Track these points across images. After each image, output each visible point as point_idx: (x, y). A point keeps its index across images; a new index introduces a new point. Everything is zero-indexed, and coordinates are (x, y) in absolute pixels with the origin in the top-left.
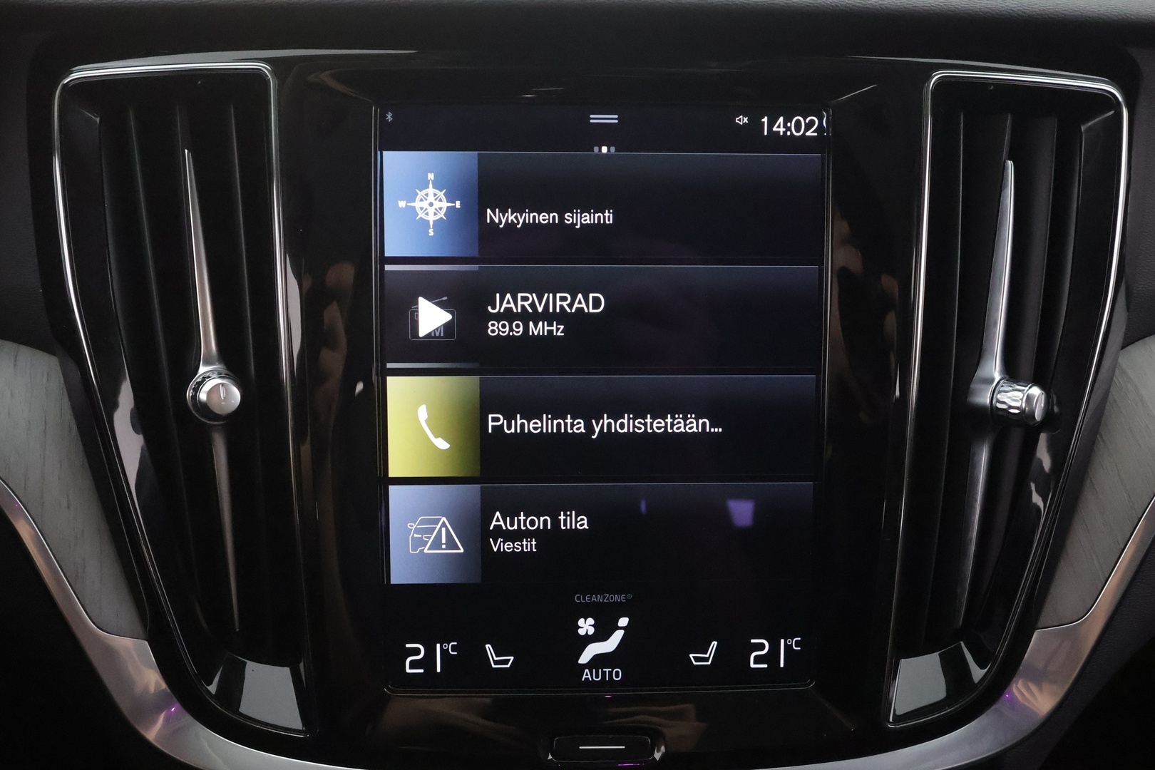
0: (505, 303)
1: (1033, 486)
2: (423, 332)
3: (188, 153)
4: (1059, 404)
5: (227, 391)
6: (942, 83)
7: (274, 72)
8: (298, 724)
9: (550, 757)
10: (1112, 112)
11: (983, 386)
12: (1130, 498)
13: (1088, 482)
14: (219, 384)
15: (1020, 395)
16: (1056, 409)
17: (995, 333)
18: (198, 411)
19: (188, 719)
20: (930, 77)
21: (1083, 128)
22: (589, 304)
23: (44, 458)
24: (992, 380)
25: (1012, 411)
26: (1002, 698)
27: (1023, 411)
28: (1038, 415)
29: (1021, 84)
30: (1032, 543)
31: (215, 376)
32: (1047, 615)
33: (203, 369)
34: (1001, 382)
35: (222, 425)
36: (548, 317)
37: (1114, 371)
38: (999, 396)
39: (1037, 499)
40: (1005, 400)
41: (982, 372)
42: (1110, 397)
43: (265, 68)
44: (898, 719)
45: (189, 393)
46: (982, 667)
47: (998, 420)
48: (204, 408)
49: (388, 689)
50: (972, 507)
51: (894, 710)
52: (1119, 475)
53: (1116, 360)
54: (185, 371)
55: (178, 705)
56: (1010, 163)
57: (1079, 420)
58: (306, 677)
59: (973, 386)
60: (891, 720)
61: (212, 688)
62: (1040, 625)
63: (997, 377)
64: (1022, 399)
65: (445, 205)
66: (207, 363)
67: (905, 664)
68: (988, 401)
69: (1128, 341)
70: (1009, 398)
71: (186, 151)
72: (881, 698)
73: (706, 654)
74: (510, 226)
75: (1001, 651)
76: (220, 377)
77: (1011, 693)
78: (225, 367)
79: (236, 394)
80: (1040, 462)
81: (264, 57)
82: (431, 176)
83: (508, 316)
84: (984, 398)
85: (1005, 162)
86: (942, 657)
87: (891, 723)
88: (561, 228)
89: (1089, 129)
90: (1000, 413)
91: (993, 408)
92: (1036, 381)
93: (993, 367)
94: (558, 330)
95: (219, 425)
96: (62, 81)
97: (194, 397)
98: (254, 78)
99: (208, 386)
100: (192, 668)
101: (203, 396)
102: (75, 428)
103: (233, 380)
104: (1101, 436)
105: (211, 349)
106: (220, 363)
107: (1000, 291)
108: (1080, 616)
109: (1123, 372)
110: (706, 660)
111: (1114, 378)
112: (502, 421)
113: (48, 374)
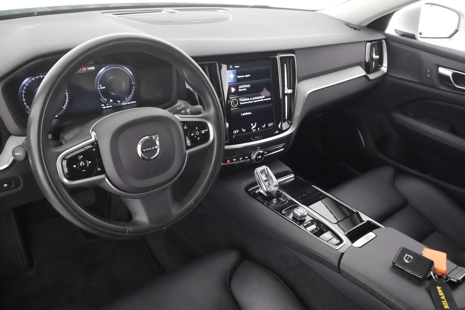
0: (240, 87)
2: (232, 92)
22: (249, 86)
28: (291, 93)
34: (287, 90)
36: (245, 88)
40: (288, 92)
47: (287, 94)
53: (298, 85)
56: (285, 65)
57: (295, 93)
65: (233, 76)
68: (286, 92)
69: (298, 83)
73: (264, 126)
74: (240, 78)
82: (231, 73)
83: (241, 88)
88: (245, 77)
92: (291, 89)
93: (286, 88)
94: (246, 89)
111: (298, 87)
112: (241, 100)
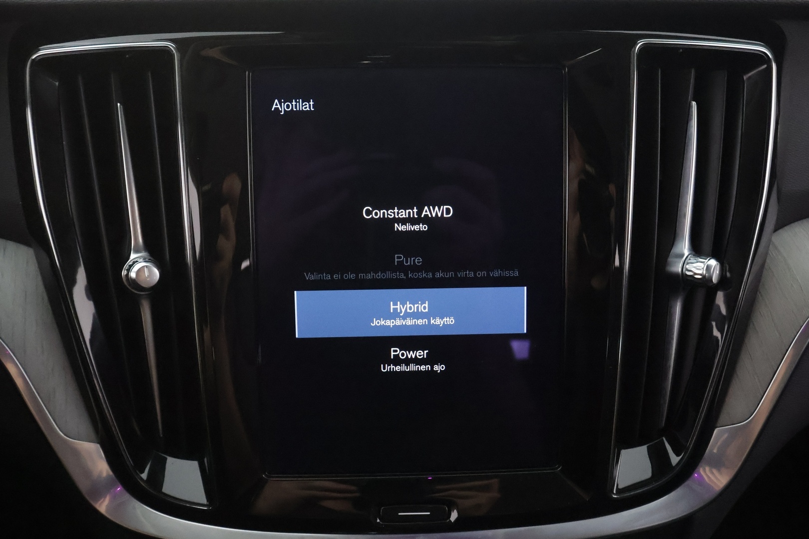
1: (714, 324)
3: (120, 106)
4: (730, 271)
5: (150, 271)
6: (645, 48)
7: (178, 49)
8: (204, 501)
9: (378, 521)
10: (765, 66)
11: (677, 260)
12: (780, 335)
13: (751, 325)
14: (143, 267)
15: (702, 265)
16: (728, 275)
17: (684, 223)
18: (130, 285)
19: (127, 496)
20: (635, 44)
21: (745, 78)
23: (25, 318)
24: (682, 255)
25: (697, 276)
26: (692, 478)
27: (704, 277)
28: (715, 279)
29: (700, 47)
30: (714, 363)
31: (141, 260)
32: (723, 417)
33: (133, 256)
34: (689, 256)
35: (148, 295)
37: (769, 247)
38: (687, 266)
39: (716, 333)
40: (692, 269)
41: (676, 250)
42: (766, 266)
43: (171, 46)
44: (619, 491)
45: (124, 273)
46: (678, 455)
47: (688, 284)
48: (134, 283)
49: (266, 475)
50: (670, 343)
51: (617, 485)
52: (773, 320)
53: (770, 241)
54: (121, 257)
55: (120, 486)
56: (694, 103)
57: (744, 281)
58: (208, 468)
59: (670, 259)
60: (615, 492)
61: (144, 476)
62: (718, 425)
63: (686, 252)
64: (703, 268)
66: (137, 251)
67: (624, 453)
68: (680, 270)
70: (695, 267)
71: (119, 104)
72: (607, 477)
75: (691, 444)
76: (145, 261)
77: (699, 473)
78: (148, 254)
79: (156, 273)
80: (719, 307)
81: (170, 38)
84: (678, 269)
85: (690, 103)
86: (648, 448)
87: (615, 494)
89: (750, 78)
90: (689, 278)
91: (683, 275)
92: (714, 256)
93: (684, 246)
95: (146, 295)
96: (30, 57)
97: (127, 275)
98: (164, 52)
99: (137, 267)
100: (130, 462)
101: (133, 275)
102: (46, 298)
103: (153, 263)
104: (760, 292)
105: (139, 241)
106: (145, 252)
107: (687, 193)
108: (747, 418)
109: (776, 248)
111: (769, 252)
113: (27, 261)
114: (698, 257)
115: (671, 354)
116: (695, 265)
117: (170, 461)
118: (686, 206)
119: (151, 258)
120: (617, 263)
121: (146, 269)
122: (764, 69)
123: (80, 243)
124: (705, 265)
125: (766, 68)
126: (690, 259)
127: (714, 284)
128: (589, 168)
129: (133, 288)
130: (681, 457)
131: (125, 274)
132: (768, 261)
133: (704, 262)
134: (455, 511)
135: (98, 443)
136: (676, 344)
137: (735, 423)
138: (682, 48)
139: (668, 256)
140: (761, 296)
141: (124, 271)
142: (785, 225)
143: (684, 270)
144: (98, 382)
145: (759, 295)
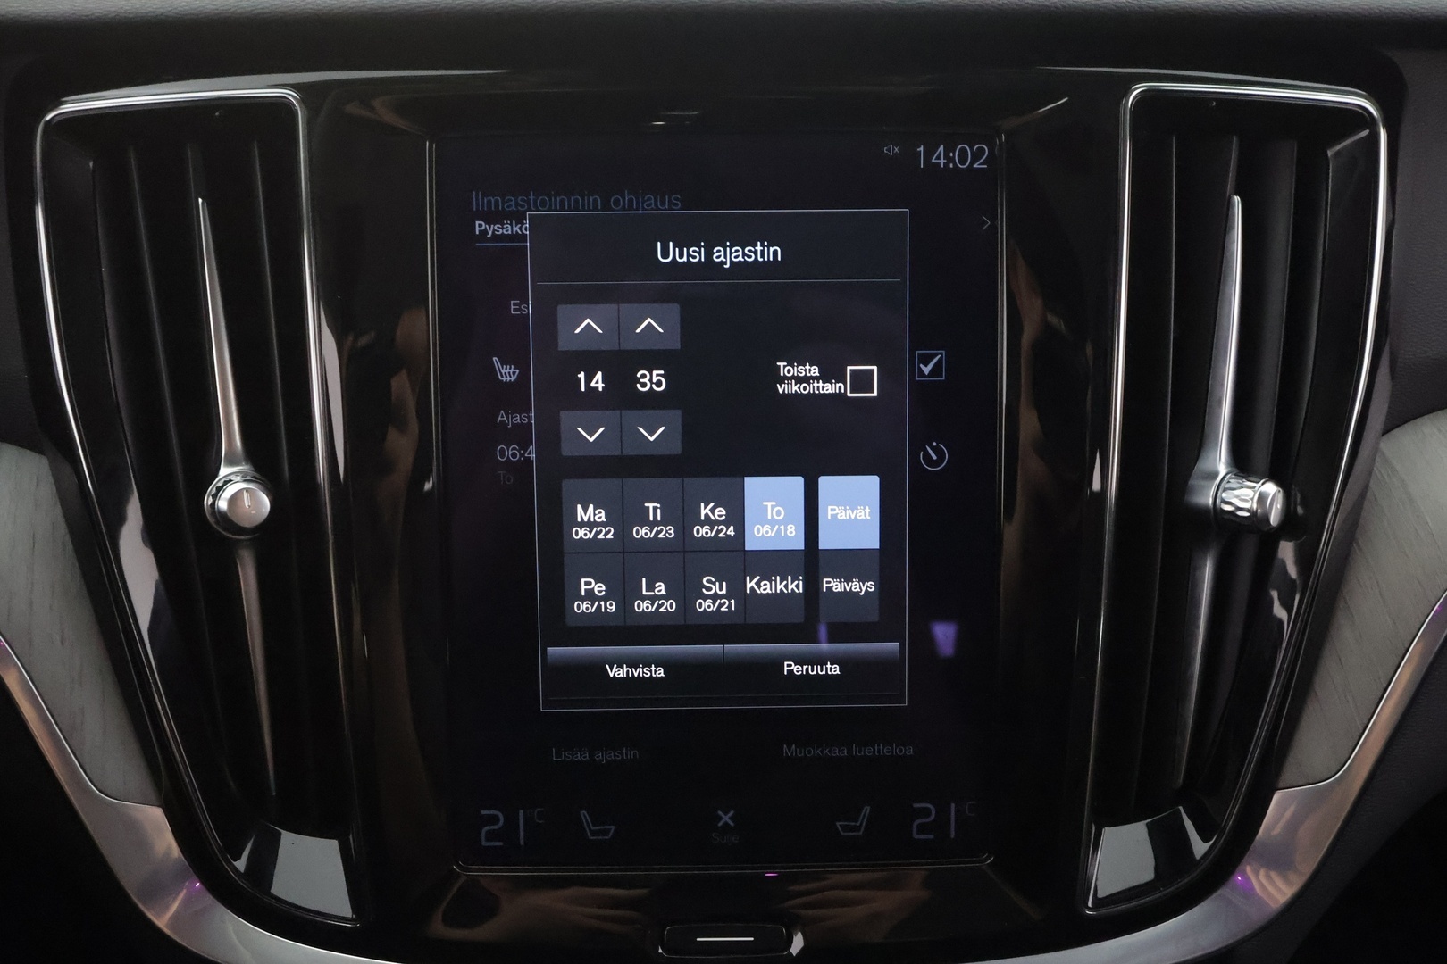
1: (1275, 594)
3: (203, 203)
4: (1304, 504)
5: (253, 498)
6: (1145, 98)
7: (302, 101)
8: (347, 911)
9: (660, 951)
10: (1367, 132)
11: (1203, 483)
12: (1395, 623)
13: (1341, 604)
14: (242, 490)
15: (1250, 493)
16: (1300, 510)
17: (1219, 415)
18: (218, 523)
20: (1127, 92)
21: (1330, 153)
23: (32, 583)
24: (1216, 474)
25: (1240, 513)
26: (1231, 882)
27: (1254, 514)
28: (1274, 519)
29: (1247, 98)
31: (239, 478)
32: (1289, 773)
33: (224, 471)
34: (1228, 477)
35: (250, 540)
37: (1373, 461)
38: (1224, 495)
39: (1279, 612)
41: (1203, 465)
42: (1369, 494)
43: (291, 95)
44: (1099, 903)
45: (208, 501)
46: (1205, 840)
48: (223, 518)
49: (459, 866)
50: (1193, 635)
51: (1095, 891)
52: (1381, 594)
53: (1376, 449)
54: (203, 474)
55: (199, 881)
56: (1237, 199)
57: (1329, 521)
58: (355, 851)
59: (1192, 482)
60: (1090, 904)
61: (241, 864)
62: (1281, 784)
63: (1222, 469)
64: (1252, 499)
66: (230, 463)
67: (1108, 833)
70: (1237, 497)
71: (200, 200)
73: (857, 821)
75: (1230, 821)
76: (245, 481)
77: (1244, 874)
78: (252, 468)
79: (265, 501)
80: (1283, 564)
81: (291, 82)
84: (1206, 497)
85: (1230, 198)
86: (1151, 829)
87: (1089, 908)
89: (1338, 154)
90: (1226, 516)
91: (1217, 511)
92: (1273, 476)
95: (245, 540)
96: (43, 117)
97: (213, 504)
98: (278, 107)
99: (229, 491)
100: (215, 840)
101: (223, 504)
102: (70, 547)
103: (260, 483)
104: (1358, 544)
105: (236, 444)
106: (246, 464)
107: (1225, 361)
108: (1333, 772)
109: (1387, 462)
110: (857, 829)
111: (1376, 469)
113: (37, 479)
114: (1244, 477)
115: (1196, 654)
116: (1237, 492)
117: (287, 838)
118: (1222, 385)
119: (257, 475)
120: (1097, 486)
121: (246, 495)
122: (1363, 138)
123: (131, 448)
124: (1255, 492)
125: (1367, 135)
126: (1229, 482)
127: (1273, 528)
128: (1053, 320)
129: (225, 529)
130: (1211, 843)
131: (209, 503)
132: (1372, 484)
133: (1254, 487)
134: (800, 935)
135: (159, 806)
136: (1204, 636)
137: (1311, 782)
138: (1215, 100)
139: (1190, 475)
140: (1360, 549)
141: (208, 497)
142: (1406, 422)
143: (1218, 501)
144: (160, 696)
145: (1356, 548)
